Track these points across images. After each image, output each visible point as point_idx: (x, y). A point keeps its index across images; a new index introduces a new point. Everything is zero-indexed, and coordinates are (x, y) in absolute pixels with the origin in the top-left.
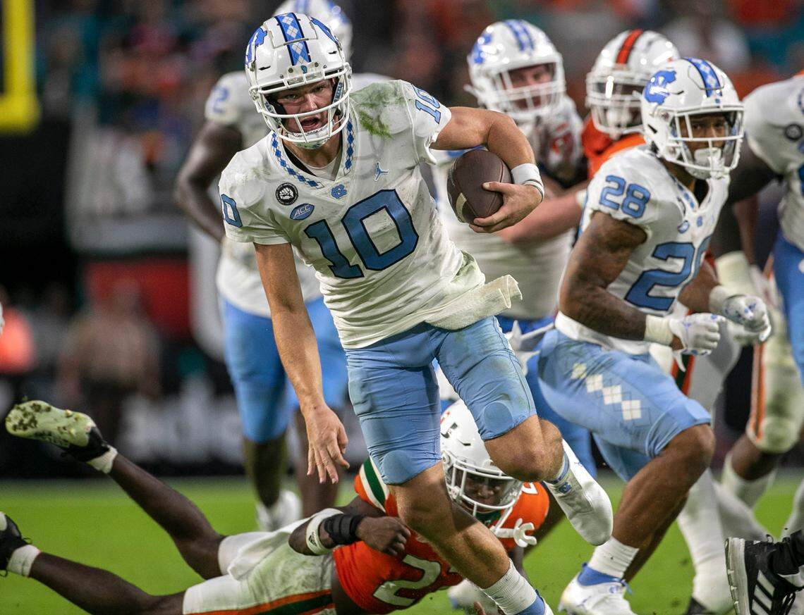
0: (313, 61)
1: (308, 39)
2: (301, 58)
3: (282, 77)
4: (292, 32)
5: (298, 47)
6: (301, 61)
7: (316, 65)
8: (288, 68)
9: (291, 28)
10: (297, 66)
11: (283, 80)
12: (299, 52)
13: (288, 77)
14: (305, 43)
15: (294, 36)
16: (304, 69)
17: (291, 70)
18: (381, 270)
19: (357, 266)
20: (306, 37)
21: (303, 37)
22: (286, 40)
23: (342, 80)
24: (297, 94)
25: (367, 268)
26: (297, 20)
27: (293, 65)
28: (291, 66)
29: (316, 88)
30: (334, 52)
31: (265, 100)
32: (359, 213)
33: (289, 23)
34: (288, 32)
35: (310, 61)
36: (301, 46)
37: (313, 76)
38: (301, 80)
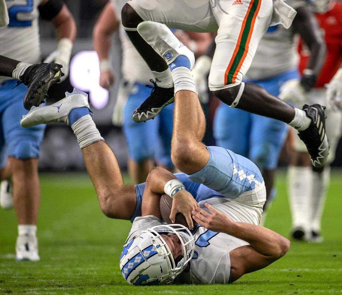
1: (140, 250)
5: (147, 254)
14: (143, 251)
15: (140, 258)
16: (159, 246)
20: (139, 251)
21: (139, 253)
22: (144, 261)
36: (145, 252)
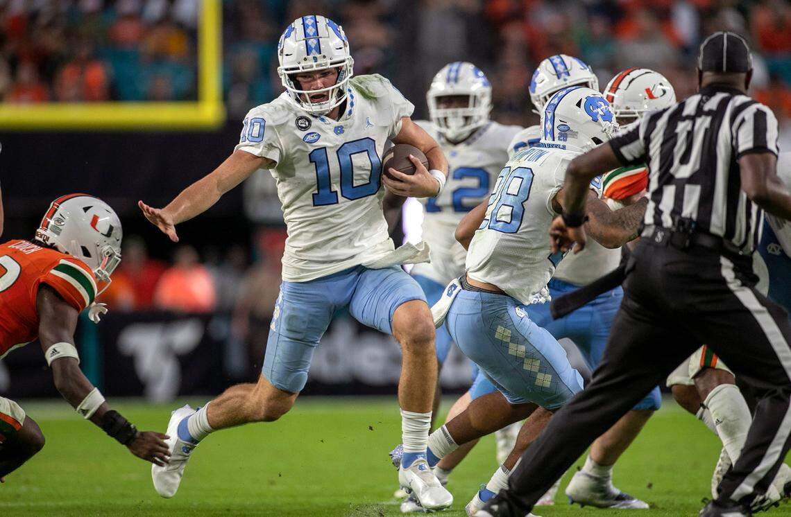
0: (322, 54)
2: (314, 51)
3: (299, 63)
4: (311, 31)
6: (314, 53)
7: (324, 57)
8: (304, 57)
9: (310, 27)
10: (311, 57)
11: (299, 66)
12: (313, 46)
13: (304, 64)
17: (305, 59)
18: (352, 200)
19: (336, 192)
23: (344, 69)
24: (309, 75)
25: (342, 196)
26: (316, 22)
27: (308, 55)
28: (306, 56)
29: (324, 73)
30: (340, 48)
31: (287, 78)
32: (351, 149)
33: (310, 24)
34: (308, 31)
35: (320, 53)
37: (321, 65)
38: (312, 67)
